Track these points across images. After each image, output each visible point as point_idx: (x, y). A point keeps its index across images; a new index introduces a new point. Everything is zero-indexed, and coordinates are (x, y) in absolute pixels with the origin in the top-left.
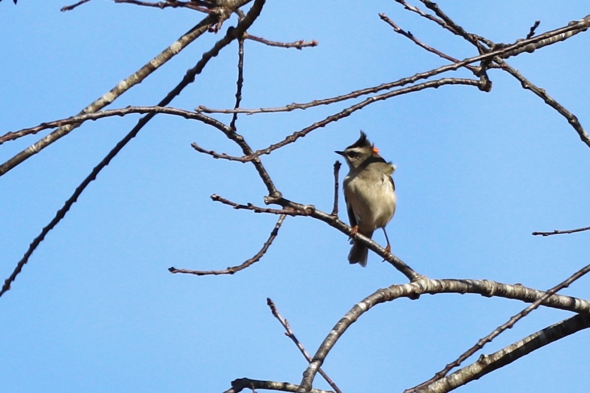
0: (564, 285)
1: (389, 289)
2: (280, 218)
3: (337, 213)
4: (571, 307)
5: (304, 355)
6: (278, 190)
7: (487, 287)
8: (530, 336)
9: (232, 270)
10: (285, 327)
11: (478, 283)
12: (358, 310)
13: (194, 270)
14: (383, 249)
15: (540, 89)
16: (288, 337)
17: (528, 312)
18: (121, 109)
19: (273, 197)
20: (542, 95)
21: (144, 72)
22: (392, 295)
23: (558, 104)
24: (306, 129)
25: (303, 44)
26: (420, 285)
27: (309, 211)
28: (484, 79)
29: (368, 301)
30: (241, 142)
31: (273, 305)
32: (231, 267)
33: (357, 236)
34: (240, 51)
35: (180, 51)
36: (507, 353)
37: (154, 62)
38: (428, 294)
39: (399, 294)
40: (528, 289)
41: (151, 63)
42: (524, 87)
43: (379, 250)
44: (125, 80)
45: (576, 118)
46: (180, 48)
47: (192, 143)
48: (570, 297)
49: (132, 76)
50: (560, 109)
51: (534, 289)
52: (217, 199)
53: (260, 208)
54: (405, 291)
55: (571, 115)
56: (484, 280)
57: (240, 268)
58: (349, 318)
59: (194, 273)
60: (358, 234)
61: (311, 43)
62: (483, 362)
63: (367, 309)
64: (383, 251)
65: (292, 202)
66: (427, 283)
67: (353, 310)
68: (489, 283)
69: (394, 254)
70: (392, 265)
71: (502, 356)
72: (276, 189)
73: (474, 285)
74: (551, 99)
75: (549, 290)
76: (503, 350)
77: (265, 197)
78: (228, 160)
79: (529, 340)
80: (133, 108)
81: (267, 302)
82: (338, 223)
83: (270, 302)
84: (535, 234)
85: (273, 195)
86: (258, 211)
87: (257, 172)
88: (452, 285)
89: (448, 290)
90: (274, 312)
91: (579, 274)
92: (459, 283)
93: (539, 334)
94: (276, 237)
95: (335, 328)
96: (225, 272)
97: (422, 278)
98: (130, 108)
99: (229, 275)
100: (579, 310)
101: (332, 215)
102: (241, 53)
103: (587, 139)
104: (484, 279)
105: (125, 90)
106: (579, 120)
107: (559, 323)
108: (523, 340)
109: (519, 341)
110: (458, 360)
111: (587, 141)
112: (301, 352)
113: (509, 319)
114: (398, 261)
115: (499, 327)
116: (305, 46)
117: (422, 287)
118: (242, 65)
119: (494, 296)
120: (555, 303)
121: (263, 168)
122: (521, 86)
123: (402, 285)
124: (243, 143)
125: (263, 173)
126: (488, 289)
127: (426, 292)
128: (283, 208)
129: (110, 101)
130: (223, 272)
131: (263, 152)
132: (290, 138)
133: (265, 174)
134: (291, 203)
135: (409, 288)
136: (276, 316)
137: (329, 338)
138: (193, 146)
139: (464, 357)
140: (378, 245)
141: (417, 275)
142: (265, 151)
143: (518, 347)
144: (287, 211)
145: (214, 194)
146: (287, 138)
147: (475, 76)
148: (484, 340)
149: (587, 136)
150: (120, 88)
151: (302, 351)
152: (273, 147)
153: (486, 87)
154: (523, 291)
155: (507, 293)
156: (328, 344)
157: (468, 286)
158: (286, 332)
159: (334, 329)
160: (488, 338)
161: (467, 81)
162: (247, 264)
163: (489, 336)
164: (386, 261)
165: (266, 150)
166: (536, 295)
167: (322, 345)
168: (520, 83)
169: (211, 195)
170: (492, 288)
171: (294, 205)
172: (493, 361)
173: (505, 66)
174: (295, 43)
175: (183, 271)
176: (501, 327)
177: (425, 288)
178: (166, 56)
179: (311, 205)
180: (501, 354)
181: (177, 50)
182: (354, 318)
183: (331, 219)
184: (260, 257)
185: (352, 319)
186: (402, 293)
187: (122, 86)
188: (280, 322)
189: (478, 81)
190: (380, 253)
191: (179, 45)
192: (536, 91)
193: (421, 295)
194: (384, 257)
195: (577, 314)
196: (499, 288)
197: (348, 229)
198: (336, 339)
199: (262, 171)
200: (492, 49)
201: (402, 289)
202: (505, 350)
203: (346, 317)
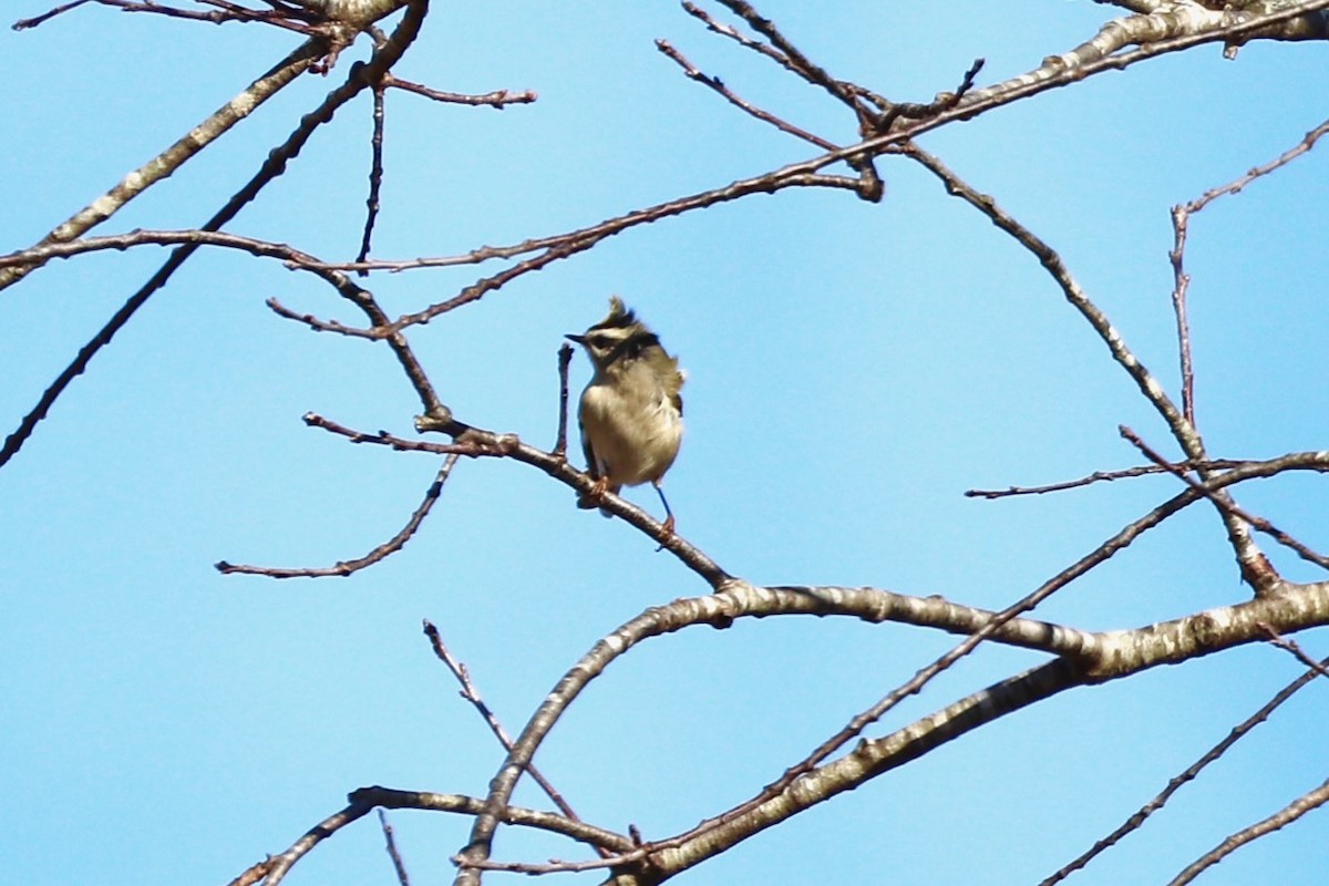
0: (1026, 607)
1: (669, 608)
2: (447, 462)
3: (564, 449)
4: (1045, 642)
5: (499, 737)
6: (443, 403)
7: (872, 603)
8: (962, 702)
9: (346, 568)
10: (461, 678)
11: (852, 594)
12: (606, 651)
13: (268, 568)
14: (658, 524)
15: (983, 196)
16: (467, 701)
17: (952, 661)
18: (121, 236)
19: (433, 418)
20: (988, 208)
21: (178, 154)
22: (676, 621)
23: (1019, 226)
24: (503, 273)
25: (507, 97)
26: (734, 598)
27: (506, 447)
28: (868, 175)
29: (626, 633)
30: (368, 305)
31: (435, 635)
32: (345, 561)
33: (605, 498)
34: (377, 111)
35: (250, 111)
36: (913, 737)
37: (197, 134)
38: (751, 618)
39: (690, 619)
40: (955, 605)
41: (192, 135)
42: (951, 192)
43: (651, 525)
44: (139, 171)
46: (251, 106)
47: (269, 298)
48: (1043, 624)
49: (151, 162)
50: (1025, 238)
51: (967, 606)
52: (315, 422)
53: (404, 442)
54: (703, 611)
55: (1045, 248)
56: (867, 589)
57: (363, 563)
58: (587, 668)
59: (268, 573)
60: (607, 494)
61: (523, 95)
62: (865, 754)
63: (625, 649)
64: (660, 528)
65: (472, 428)
66: (747, 594)
67: (596, 651)
68: (875, 594)
69: (682, 536)
71: (903, 743)
72: (439, 401)
74: (1005, 217)
76: (904, 729)
77: (417, 417)
78: (340, 335)
79: (960, 710)
80: (145, 234)
81: (424, 630)
82: (566, 472)
83: (430, 630)
84: (971, 494)
85: (432, 414)
86: (401, 446)
87: (401, 367)
88: (798, 600)
89: (790, 610)
90: (438, 649)
91: (1056, 583)
93: (980, 699)
94: (438, 499)
95: (557, 690)
96: (331, 571)
97: (738, 585)
98: (138, 234)
99: (340, 577)
100: (1059, 649)
101: (554, 454)
102: (379, 115)
103: (1079, 299)
104: (866, 586)
105: (139, 191)
107: (1021, 676)
108: (947, 711)
109: (939, 712)
110: (809, 759)
111: (1080, 303)
112: (492, 732)
113: (914, 675)
114: (690, 549)
115: (892, 692)
116: (510, 102)
117: (737, 604)
118: (381, 140)
119: (886, 622)
120: (1011, 634)
121: (413, 358)
122: (945, 190)
123: (696, 600)
124: (373, 306)
125: (413, 368)
126: (875, 607)
127: (746, 613)
128: (454, 442)
129: (106, 213)
130: (327, 572)
131: (414, 319)
132: (471, 290)
133: (416, 370)
135: (712, 607)
136: (442, 656)
137: (544, 709)
138: (270, 304)
139: (822, 752)
140: (648, 516)
141: (729, 577)
142: (418, 318)
143: (937, 725)
144: (460, 447)
145: (310, 413)
146: (465, 291)
147: (851, 169)
148: (863, 718)
149: (1080, 293)
150: (129, 186)
151: (495, 729)
152: (435, 310)
153: (874, 194)
154: (945, 611)
155: (911, 616)
156: (542, 723)
158: (463, 690)
159: (554, 691)
160: (871, 714)
161: (845, 180)
162: (377, 556)
163: (872, 710)
164: (665, 550)
165: (420, 315)
166: (972, 620)
167: (529, 724)
168: (942, 182)
169: (303, 414)
170: (881, 604)
171: (476, 434)
172: (886, 753)
173: (912, 149)
174: (490, 95)
175: (246, 569)
176: (896, 690)
177: (745, 605)
178: (222, 121)
179: (511, 435)
180: (902, 740)
181: (245, 109)
182: (597, 667)
183: (553, 463)
184: (404, 540)
185: (592, 669)
186: (696, 616)
187: (130, 182)
188: (449, 669)
189: (857, 180)
190: (653, 533)
191: (250, 98)
192: (976, 201)
193: (736, 620)
194: (659, 540)
195: (1056, 657)
196: (896, 605)
197: (586, 484)
198: (558, 711)
199: (409, 364)
200: (885, 113)
201: (696, 608)
202: (910, 729)
203: (579, 666)
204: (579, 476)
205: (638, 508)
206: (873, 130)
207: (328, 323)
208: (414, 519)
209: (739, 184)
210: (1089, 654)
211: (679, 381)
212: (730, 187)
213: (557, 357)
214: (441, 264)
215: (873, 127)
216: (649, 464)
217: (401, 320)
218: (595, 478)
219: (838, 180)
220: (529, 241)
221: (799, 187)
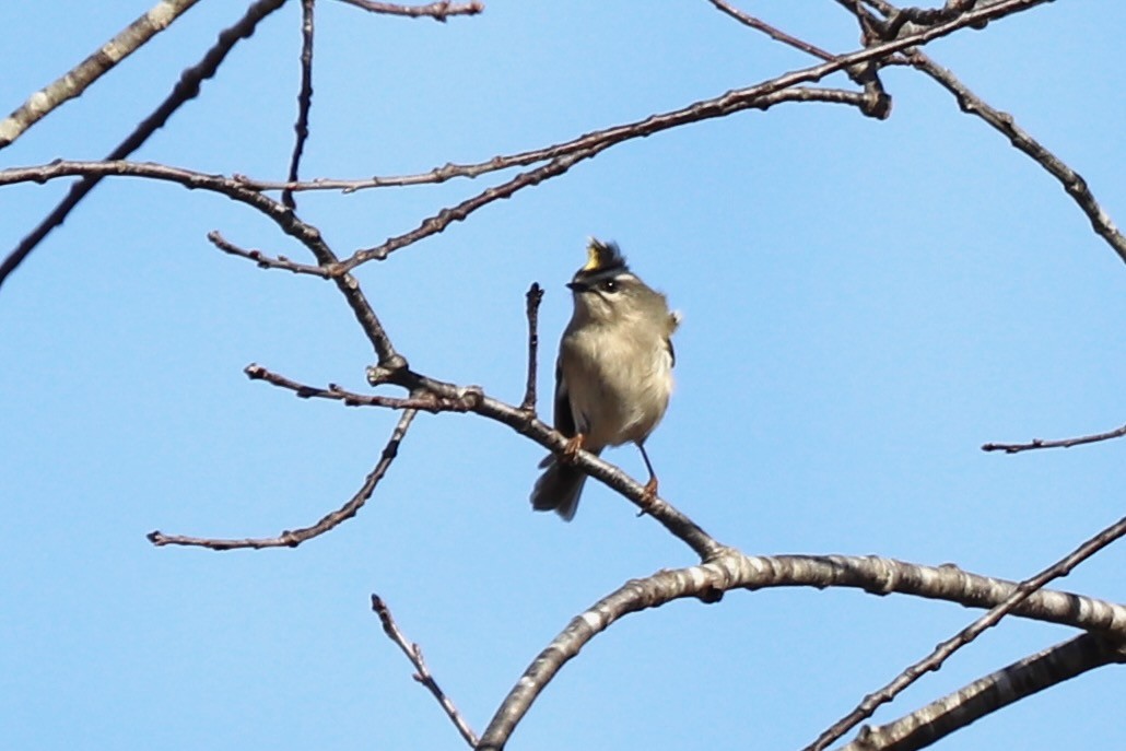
0: (1059, 572)
1: (652, 580)
2: (403, 418)
3: (534, 403)
4: (1069, 616)
5: (458, 725)
6: (398, 352)
7: (878, 573)
8: (976, 683)
9: (294, 538)
10: (415, 661)
11: (856, 564)
12: (583, 629)
13: (207, 538)
14: (640, 486)
15: (1001, 114)
16: (420, 684)
17: (977, 634)
18: (40, 167)
19: (386, 368)
20: (1006, 127)
21: (88, 71)
22: (661, 594)
23: (1041, 148)
24: (468, 202)
25: (450, 9)
26: (725, 569)
27: (469, 402)
28: (872, 89)
29: (605, 609)
30: (314, 242)
31: (384, 611)
32: (292, 530)
33: (580, 458)
34: (306, 24)
35: (169, 23)
36: (922, 723)
37: (110, 49)
38: (743, 590)
39: (675, 592)
40: (972, 575)
41: (105, 50)
42: (964, 108)
43: (631, 488)
44: (45, 91)
45: (1082, 181)
46: (170, 17)
47: (211, 231)
48: (1068, 595)
49: (58, 81)
50: (1047, 161)
51: (984, 576)
52: (259, 375)
53: (357, 396)
54: (690, 583)
55: (1071, 173)
56: (871, 557)
57: (312, 532)
58: (562, 648)
59: (207, 545)
60: (581, 453)
61: (468, 6)
62: (869, 742)
63: (604, 626)
64: (641, 491)
65: (431, 380)
66: (739, 564)
67: (572, 628)
68: (881, 563)
69: (666, 499)
70: (658, 524)
71: (910, 728)
72: (394, 351)
73: (847, 567)
74: (1025, 138)
75: (1023, 583)
76: (913, 715)
77: (369, 368)
78: (291, 272)
79: (974, 692)
80: (66, 165)
81: (371, 604)
82: (536, 429)
83: (378, 606)
84: (989, 448)
85: (386, 364)
86: (353, 402)
87: (352, 312)
88: (798, 569)
89: (787, 581)
90: (388, 627)
91: (1093, 545)
92: (813, 563)
93: (996, 679)
94: (395, 460)
95: (530, 672)
96: (277, 541)
97: (728, 554)
98: (59, 166)
99: (287, 548)
100: (1088, 624)
101: (523, 409)
102: (309, 28)
103: (1108, 230)
104: (870, 554)
105: (44, 113)
106: (1089, 186)
107: (1043, 654)
108: (960, 693)
109: (951, 694)
110: (815, 744)
111: (1108, 234)
112: (449, 720)
113: (934, 650)
114: (675, 514)
115: (909, 669)
116: (455, 13)
117: (728, 575)
118: (311, 57)
119: (894, 594)
120: (1033, 607)
121: (365, 302)
122: (958, 106)
123: (682, 571)
124: (319, 244)
125: (366, 313)
126: (881, 577)
127: (738, 585)
128: (411, 395)
129: (9, 138)
130: (272, 542)
131: (370, 254)
132: (433, 222)
133: (369, 315)
134: (429, 383)
135: (699, 578)
136: (393, 635)
137: (516, 694)
138: (212, 239)
139: (829, 737)
140: (627, 477)
141: (718, 545)
142: (375, 254)
143: (949, 708)
144: (418, 401)
145: (253, 365)
146: (426, 223)
147: (853, 82)
148: (875, 698)
149: (1109, 222)
150: (34, 107)
151: (453, 717)
152: (393, 244)
153: (879, 109)
154: (959, 582)
155: (922, 587)
156: (514, 710)
157: (834, 571)
158: (416, 672)
159: (527, 674)
160: (885, 693)
161: (834, 94)
162: (327, 524)
163: (887, 688)
164: (646, 515)
165: (377, 250)
166: (988, 591)
167: (500, 710)
168: (954, 98)
169: (244, 367)
170: (888, 574)
171: (437, 387)
172: (891, 742)
173: (921, 59)
174: (431, 6)
175: (182, 540)
176: (914, 667)
177: (736, 577)
178: (137, 34)
179: (474, 387)
180: (909, 726)
181: (164, 22)
182: (574, 647)
183: (521, 419)
184: (358, 507)
185: (569, 649)
186: (683, 588)
187: (37, 104)
188: (401, 651)
189: (860, 95)
190: (634, 497)
191: (170, 8)
192: (992, 119)
193: (727, 593)
194: (641, 504)
195: (1083, 632)
196: (905, 575)
197: (558, 441)
198: (531, 697)
199: (361, 310)
200: (891, 20)
201: (682, 580)
202: (919, 715)
203: (554, 646)
204: (550, 433)
205: (617, 468)
206: (876, 38)
207: (276, 259)
208: (368, 483)
209: (734, 94)
210: (1121, 629)
211: (673, 322)
212: (725, 96)
213: (525, 299)
214: (400, 184)
215: (877, 35)
216: (636, 418)
217: (356, 255)
218: (569, 434)
219: (840, 94)
220: (499, 158)
221: (795, 103)
